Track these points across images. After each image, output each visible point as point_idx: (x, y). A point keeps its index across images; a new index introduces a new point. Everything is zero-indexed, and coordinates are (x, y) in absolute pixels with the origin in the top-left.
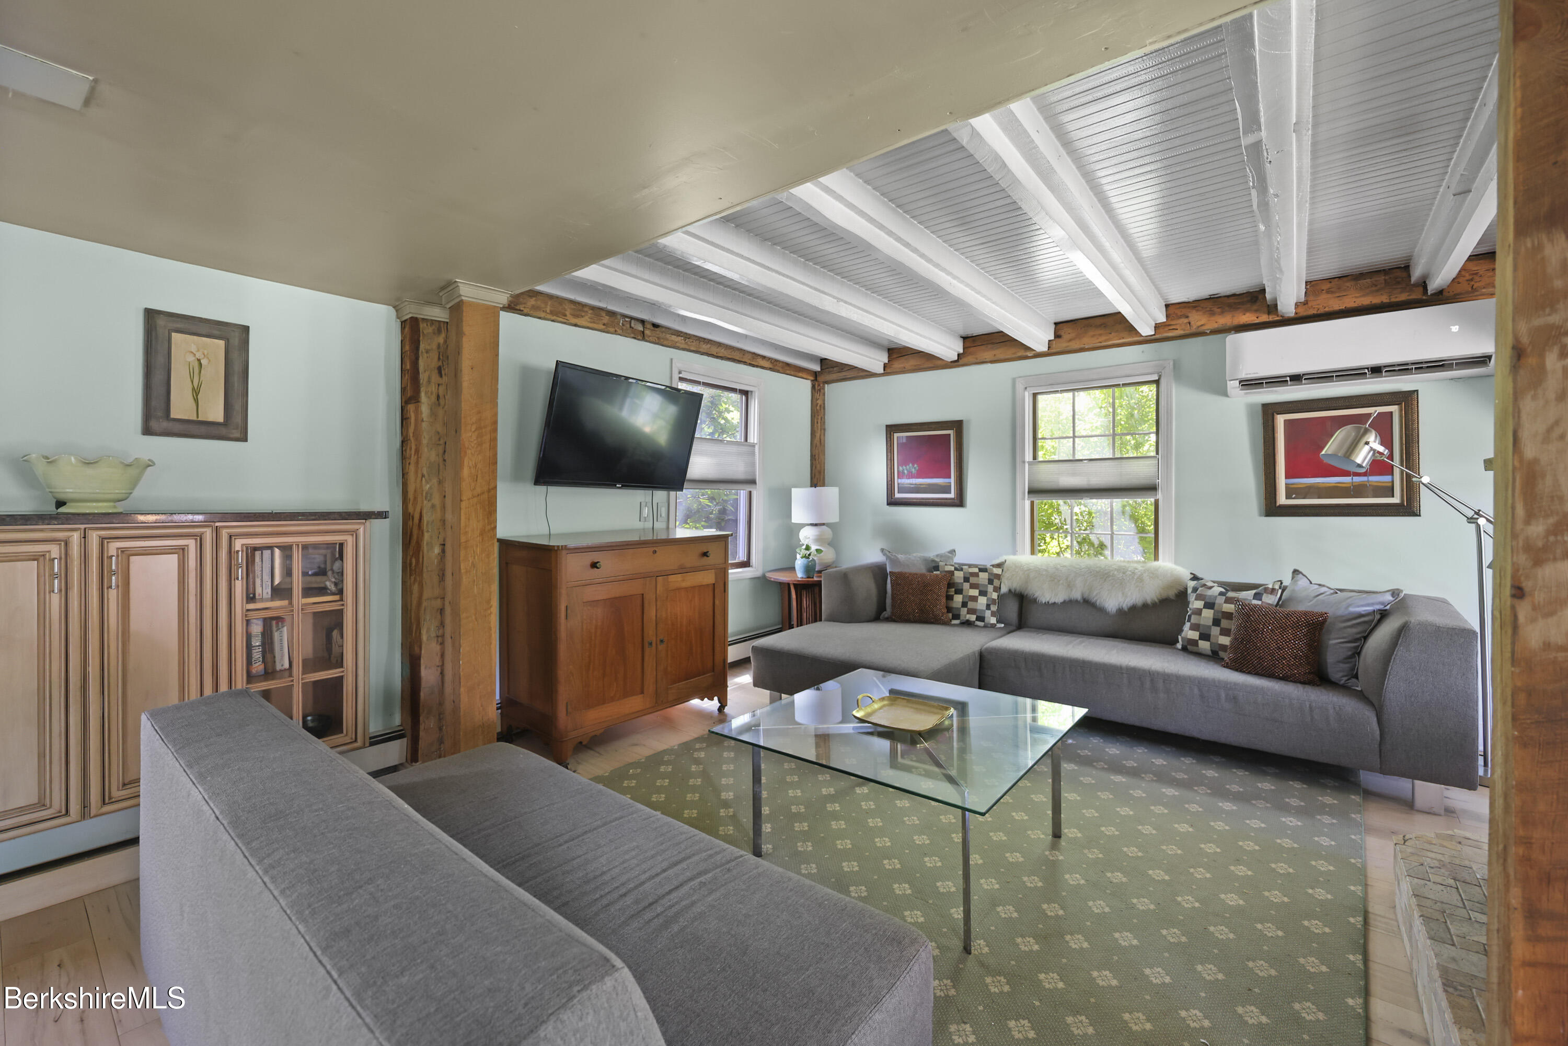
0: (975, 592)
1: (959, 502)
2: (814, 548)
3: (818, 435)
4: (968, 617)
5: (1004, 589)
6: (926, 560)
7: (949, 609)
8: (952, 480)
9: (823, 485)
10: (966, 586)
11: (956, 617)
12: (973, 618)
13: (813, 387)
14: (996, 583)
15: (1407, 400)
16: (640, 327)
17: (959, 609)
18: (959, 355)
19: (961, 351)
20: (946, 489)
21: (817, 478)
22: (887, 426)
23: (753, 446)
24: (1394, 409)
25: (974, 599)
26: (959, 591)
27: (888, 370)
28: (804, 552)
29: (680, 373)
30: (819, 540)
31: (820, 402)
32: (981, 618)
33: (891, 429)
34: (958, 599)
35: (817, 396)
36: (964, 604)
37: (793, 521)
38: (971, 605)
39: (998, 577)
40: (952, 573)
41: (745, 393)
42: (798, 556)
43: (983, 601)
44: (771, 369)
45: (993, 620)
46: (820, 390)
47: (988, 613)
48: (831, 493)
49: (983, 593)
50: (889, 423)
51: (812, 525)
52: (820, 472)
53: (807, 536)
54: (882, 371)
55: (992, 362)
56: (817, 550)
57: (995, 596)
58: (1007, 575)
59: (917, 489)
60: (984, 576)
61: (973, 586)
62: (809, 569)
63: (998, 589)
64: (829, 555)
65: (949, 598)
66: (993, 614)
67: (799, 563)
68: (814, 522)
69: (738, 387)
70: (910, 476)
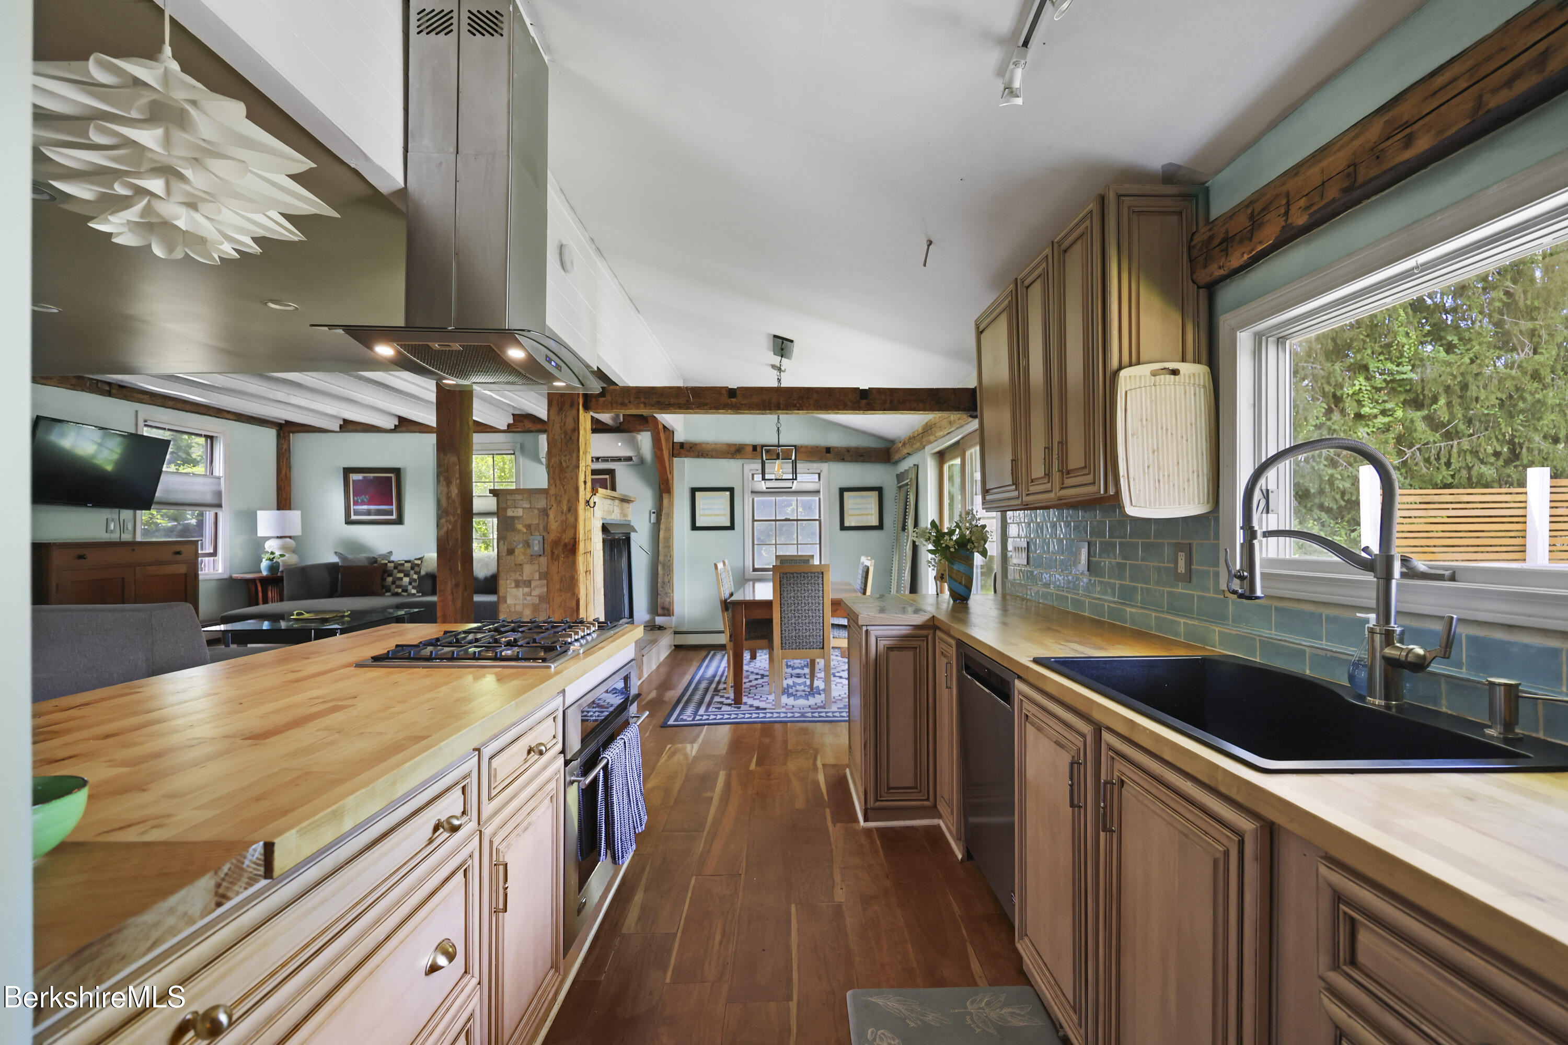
0: (401, 575)
1: (400, 521)
2: (277, 553)
3: (284, 472)
4: (396, 590)
5: (423, 573)
6: (368, 558)
7: (383, 587)
8: (394, 507)
9: (290, 509)
10: (395, 571)
11: (388, 591)
12: (400, 590)
13: (279, 435)
14: (417, 569)
15: (611, 472)
16: (107, 388)
17: (390, 586)
18: (395, 426)
19: (397, 424)
20: (390, 513)
21: (284, 501)
22: (344, 469)
23: (219, 478)
24: (607, 477)
25: (401, 579)
26: (390, 575)
27: (343, 429)
28: (268, 556)
29: (145, 421)
30: (284, 548)
31: (285, 447)
32: (405, 590)
33: (347, 471)
34: (390, 579)
35: (282, 441)
36: (394, 583)
37: (259, 535)
38: (398, 583)
39: (418, 565)
40: (386, 564)
41: (211, 438)
42: (264, 560)
43: (406, 580)
44: (235, 420)
45: (414, 591)
46: (285, 438)
47: (410, 587)
48: (294, 515)
49: (407, 575)
50: (346, 466)
51: (278, 537)
52: (286, 500)
53: (272, 546)
54: (338, 430)
55: (420, 432)
56: (281, 555)
57: (415, 577)
58: (424, 564)
59: (369, 513)
60: (408, 565)
61: (400, 572)
62: (274, 568)
63: (418, 573)
64: (291, 559)
65: (384, 580)
66: (414, 588)
67: (264, 564)
68: (279, 535)
69: (203, 433)
70: (363, 503)
